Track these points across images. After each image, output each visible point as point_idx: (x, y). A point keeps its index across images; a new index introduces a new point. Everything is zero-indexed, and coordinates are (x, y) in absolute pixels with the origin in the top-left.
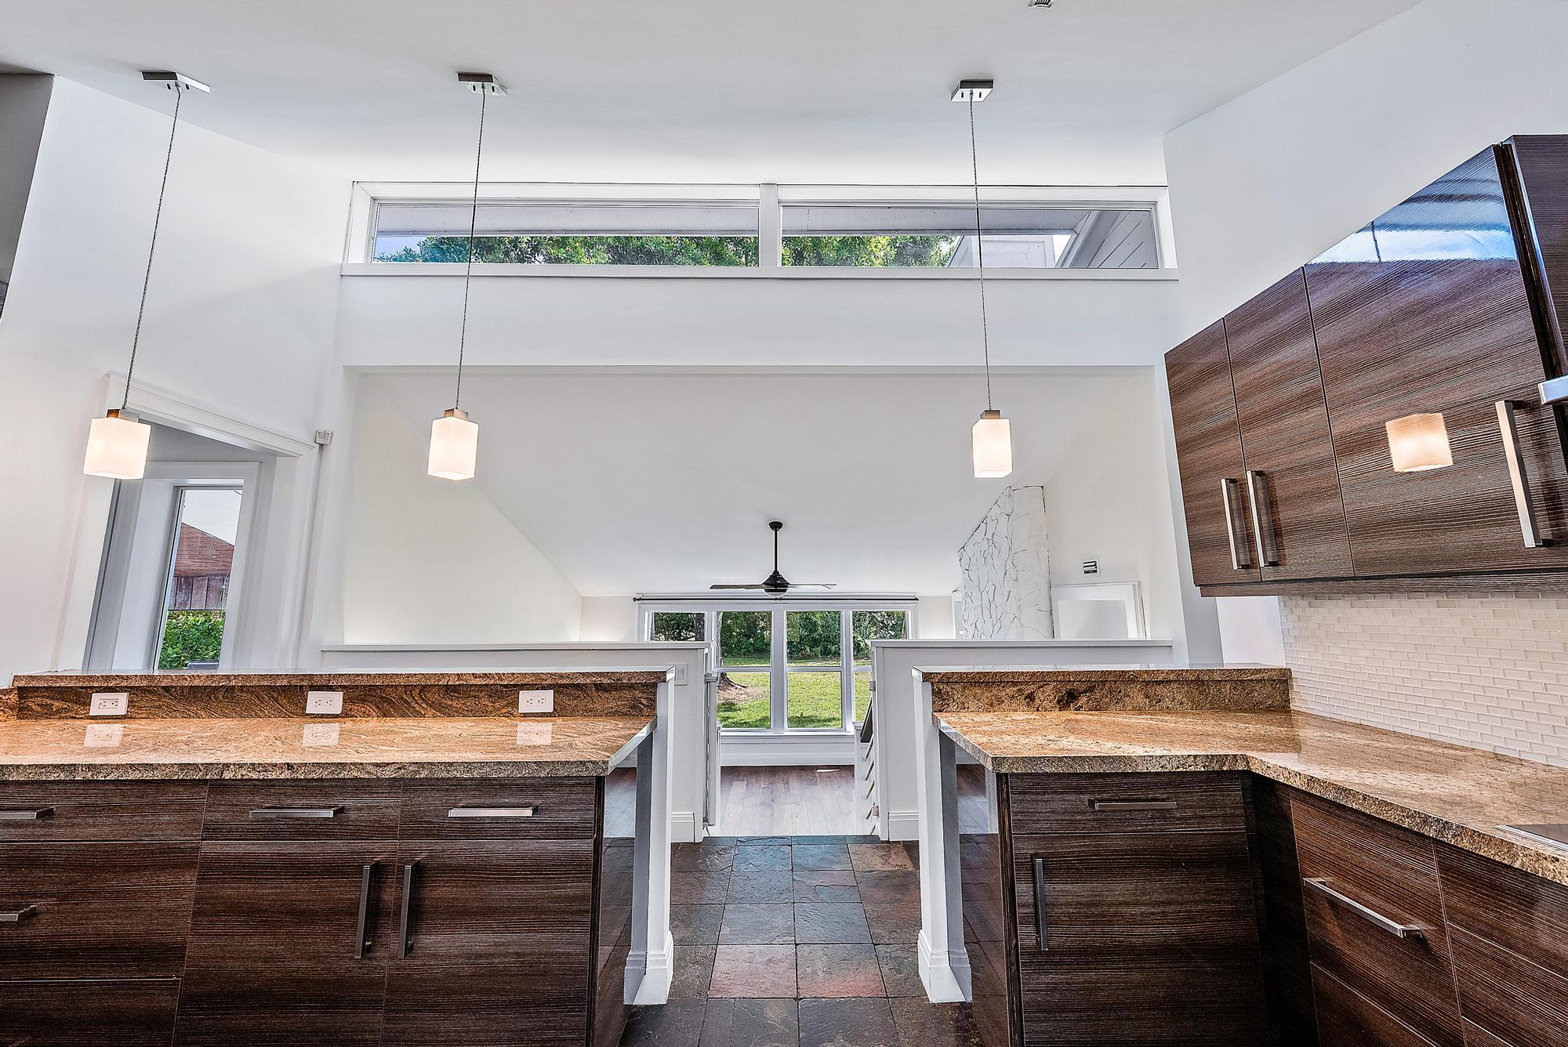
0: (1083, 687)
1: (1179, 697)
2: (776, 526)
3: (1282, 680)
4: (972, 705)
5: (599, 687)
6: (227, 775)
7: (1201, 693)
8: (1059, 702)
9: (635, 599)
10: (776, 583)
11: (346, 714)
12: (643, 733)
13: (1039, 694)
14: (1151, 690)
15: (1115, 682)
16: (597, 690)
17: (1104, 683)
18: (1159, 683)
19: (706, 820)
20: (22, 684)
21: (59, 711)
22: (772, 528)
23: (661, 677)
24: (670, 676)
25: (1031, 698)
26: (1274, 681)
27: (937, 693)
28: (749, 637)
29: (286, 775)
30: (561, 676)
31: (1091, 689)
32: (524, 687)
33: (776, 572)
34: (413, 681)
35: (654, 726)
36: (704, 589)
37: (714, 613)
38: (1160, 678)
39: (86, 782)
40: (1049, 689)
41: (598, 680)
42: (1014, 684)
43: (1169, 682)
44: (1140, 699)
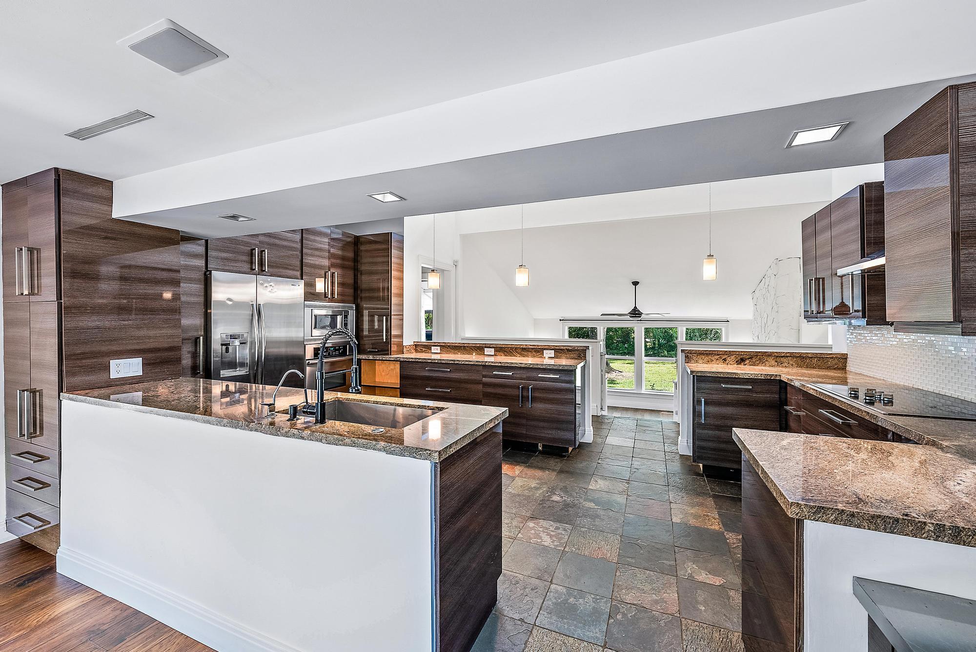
0: (748, 357)
1: (791, 362)
2: (635, 283)
3: (844, 358)
4: (701, 361)
5: (568, 350)
6: (487, 364)
7: (802, 361)
8: (736, 362)
9: (560, 320)
10: (635, 313)
11: (495, 355)
12: (582, 364)
13: (728, 359)
14: (778, 360)
15: (762, 356)
16: (567, 351)
17: (757, 356)
18: (782, 357)
19: (601, 409)
20: (416, 344)
21: (425, 351)
22: (634, 285)
23: (588, 347)
24: (590, 348)
25: (725, 360)
26: (839, 358)
27: (687, 357)
28: (624, 343)
29: (500, 365)
30: (556, 346)
31: (751, 358)
32: (545, 349)
33: (635, 307)
34: (513, 346)
35: (586, 362)
36: (597, 314)
37: (602, 328)
38: (782, 355)
39: (457, 364)
40: (733, 357)
41: (568, 348)
42: (718, 355)
43: (787, 357)
44: (773, 362)
